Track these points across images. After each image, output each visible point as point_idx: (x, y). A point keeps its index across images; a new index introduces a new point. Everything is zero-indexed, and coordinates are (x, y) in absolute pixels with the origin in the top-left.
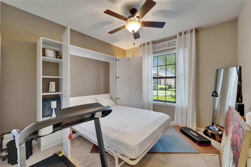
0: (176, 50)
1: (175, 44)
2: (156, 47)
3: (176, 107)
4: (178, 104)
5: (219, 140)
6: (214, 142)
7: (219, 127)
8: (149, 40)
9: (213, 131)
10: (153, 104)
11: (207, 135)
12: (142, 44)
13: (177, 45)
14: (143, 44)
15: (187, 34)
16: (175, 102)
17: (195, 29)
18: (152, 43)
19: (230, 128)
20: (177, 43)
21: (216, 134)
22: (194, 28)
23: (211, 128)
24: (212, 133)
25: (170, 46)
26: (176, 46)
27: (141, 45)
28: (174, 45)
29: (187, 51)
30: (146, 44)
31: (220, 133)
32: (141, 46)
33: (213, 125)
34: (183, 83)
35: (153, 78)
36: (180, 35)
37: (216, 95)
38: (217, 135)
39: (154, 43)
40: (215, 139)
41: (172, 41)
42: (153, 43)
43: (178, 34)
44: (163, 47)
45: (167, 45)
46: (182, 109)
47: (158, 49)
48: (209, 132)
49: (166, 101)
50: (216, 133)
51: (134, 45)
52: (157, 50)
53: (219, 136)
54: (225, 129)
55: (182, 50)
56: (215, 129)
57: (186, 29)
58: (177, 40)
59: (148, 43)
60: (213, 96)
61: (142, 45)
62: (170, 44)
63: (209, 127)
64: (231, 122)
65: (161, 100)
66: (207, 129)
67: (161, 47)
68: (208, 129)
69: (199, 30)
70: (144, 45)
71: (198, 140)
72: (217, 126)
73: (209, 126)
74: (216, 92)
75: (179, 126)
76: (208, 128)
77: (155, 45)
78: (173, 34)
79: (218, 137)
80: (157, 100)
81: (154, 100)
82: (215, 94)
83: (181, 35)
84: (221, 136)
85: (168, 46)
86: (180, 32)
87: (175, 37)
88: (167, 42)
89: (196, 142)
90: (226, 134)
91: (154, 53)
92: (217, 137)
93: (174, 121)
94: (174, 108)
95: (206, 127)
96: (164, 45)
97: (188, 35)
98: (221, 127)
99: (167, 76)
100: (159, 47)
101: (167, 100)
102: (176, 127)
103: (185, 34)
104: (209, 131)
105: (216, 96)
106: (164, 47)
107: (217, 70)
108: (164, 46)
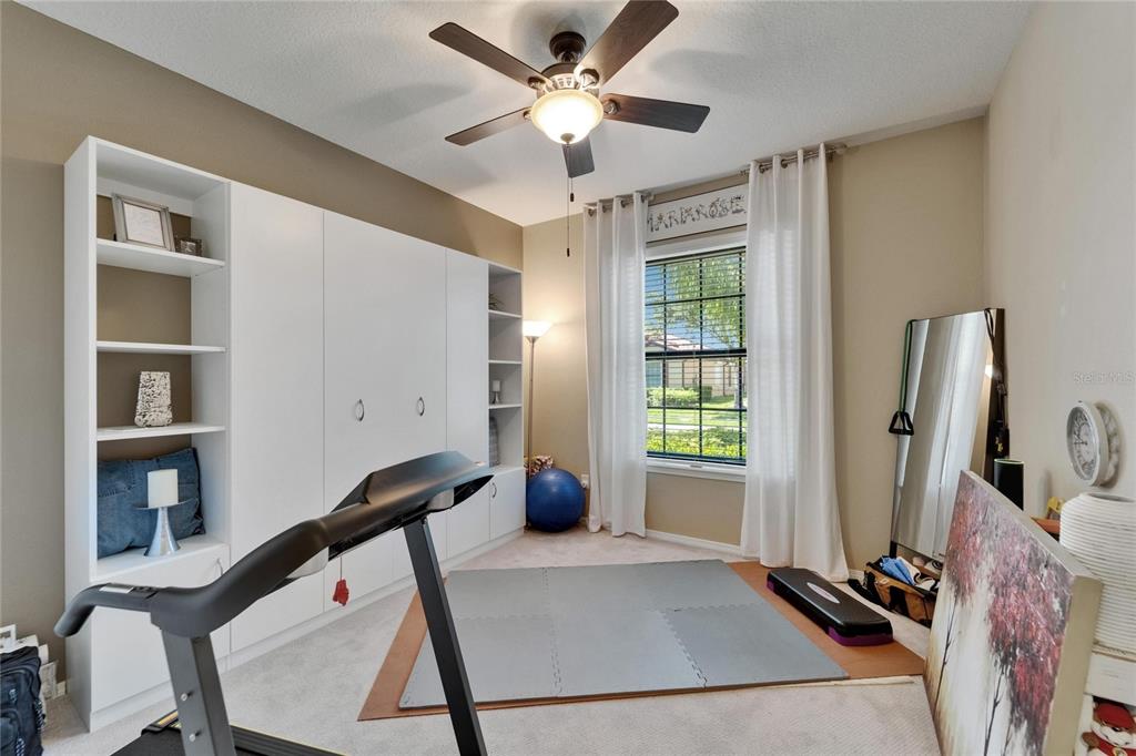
0: (747, 233)
1: (739, 208)
2: (660, 218)
3: (747, 481)
4: (754, 470)
5: (920, 615)
6: (902, 627)
7: (916, 561)
8: (631, 187)
9: (898, 580)
10: (648, 473)
11: (876, 599)
12: (596, 200)
13: (749, 212)
14: (601, 201)
15: (791, 167)
16: (741, 461)
17: (827, 147)
18: (643, 201)
19: (977, 566)
20: (748, 204)
21: (910, 590)
22: (824, 143)
23: (889, 565)
24: (893, 589)
25: (721, 215)
26: (747, 218)
27: (592, 208)
28: (737, 211)
29: (792, 238)
30: (616, 205)
31: (926, 585)
32: (591, 213)
33: (893, 554)
34: (776, 378)
35: (647, 354)
36: (763, 171)
37: (908, 429)
38: (913, 594)
39: (652, 198)
40: (905, 612)
41: (726, 195)
42: (646, 202)
43: (752, 164)
44: (689, 219)
45: (706, 210)
46: (771, 489)
47: (666, 226)
48: (882, 585)
49: (701, 458)
50: (910, 585)
51: (572, 199)
52: (663, 233)
53: (922, 599)
54: (948, 569)
55: (773, 236)
56: (905, 572)
57: (786, 148)
58: (749, 191)
59: (626, 201)
60: (892, 430)
61: (599, 208)
62: (720, 209)
63: (877, 563)
64: (982, 543)
65: (679, 451)
66: (870, 570)
67: (679, 220)
68: (876, 573)
69: (838, 151)
70: (606, 205)
71: (839, 622)
72: (911, 554)
73: (881, 560)
74: (903, 415)
75: (762, 563)
76: (876, 565)
77: (657, 210)
78: (730, 166)
79: (918, 602)
80: (664, 455)
81: (651, 454)
82: (902, 424)
83: (767, 172)
84: (930, 598)
85: (713, 217)
86: (762, 155)
87: (741, 177)
88: (705, 200)
89: (831, 629)
90: (957, 591)
91: (650, 244)
92: (912, 603)
93: (739, 544)
94: (738, 485)
95: (869, 564)
96: (693, 211)
97: (797, 171)
98: (926, 560)
99: (704, 348)
100: (670, 218)
101: (703, 454)
102: (747, 568)
103: (784, 166)
104: (883, 581)
105: (905, 432)
106: (693, 219)
107: (911, 322)
108: (696, 216)
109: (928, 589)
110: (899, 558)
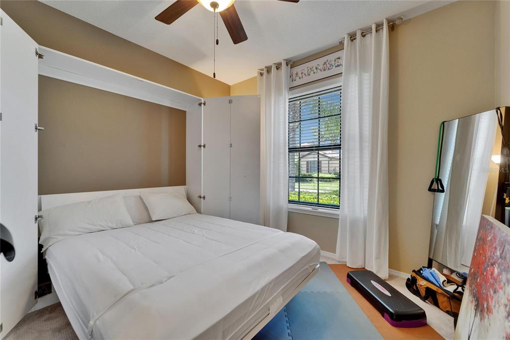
0: (342, 78)
1: (339, 64)
2: (297, 74)
3: (340, 218)
4: (344, 212)
5: (446, 308)
6: (434, 316)
7: (445, 271)
8: (280, 58)
9: (432, 283)
10: (289, 212)
11: (416, 292)
12: (263, 67)
13: (344, 65)
14: (266, 67)
15: (368, 36)
16: (337, 207)
17: (389, 21)
18: (287, 65)
20: (343, 61)
21: (440, 291)
22: (387, 19)
23: (426, 273)
24: (428, 289)
25: (329, 69)
26: (343, 69)
27: (262, 72)
28: (338, 66)
29: (368, 78)
30: (274, 69)
31: (451, 288)
32: (261, 74)
33: (430, 266)
34: (358, 159)
35: (289, 149)
36: (352, 41)
37: (440, 188)
38: (442, 294)
39: (292, 63)
40: (436, 303)
41: (332, 57)
42: (289, 66)
43: (346, 36)
44: (312, 72)
45: (321, 67)
46: (354, 223)
47: (300, 78)
48: (421, 286)
49: (318, 205)
50: (440, 287)
52: (298, 82)
53: (448, 298)
55: (357, 77)
56: (437, 278)
57: (364, 24)
58: (343, 54)
59: (278, 66)
60: (430, 189)
61: (265, 72)
62: (328, 65)
63: (419, 271)
65: (310, 201)
66: (414, 275)
67: (306, 74)
68: (418, 277)
69: (397, 22)
70: (269, 70)
71: (391, 310)
72: (441, 267)
73: (421, 269)
74: (438, 180)
75: (348, 265)
76: (418, 272)
77: (295, 70)
78: (332, 40)
79: (445, 299)
80: (298, 203)
81: (290, 202)
82: (436, 186)
83: (354, 41)
84: (456, 298)
85: (324, 70)
86: (351, 30)
87: (340, 46)
88: (320, 61)
89: (386, 315)
90: (477, 306)
91: (291, 88)
92: (441, 299)
93: (334, 252)
94: (335, 220)
95: (414, 271)
96: (314, 68)
97: (371, 39)
98: (452, 271)
99: (322, 144)
100: (302, 73)
101: (321, 202)
102: (337, 268)
103: (364, 36)
104: (422, 283)
105: (439, 191)
106: (314, 73)
107: (443, 123)
108: (315, 71)
109: (452, 291)
110: (433, 269)
